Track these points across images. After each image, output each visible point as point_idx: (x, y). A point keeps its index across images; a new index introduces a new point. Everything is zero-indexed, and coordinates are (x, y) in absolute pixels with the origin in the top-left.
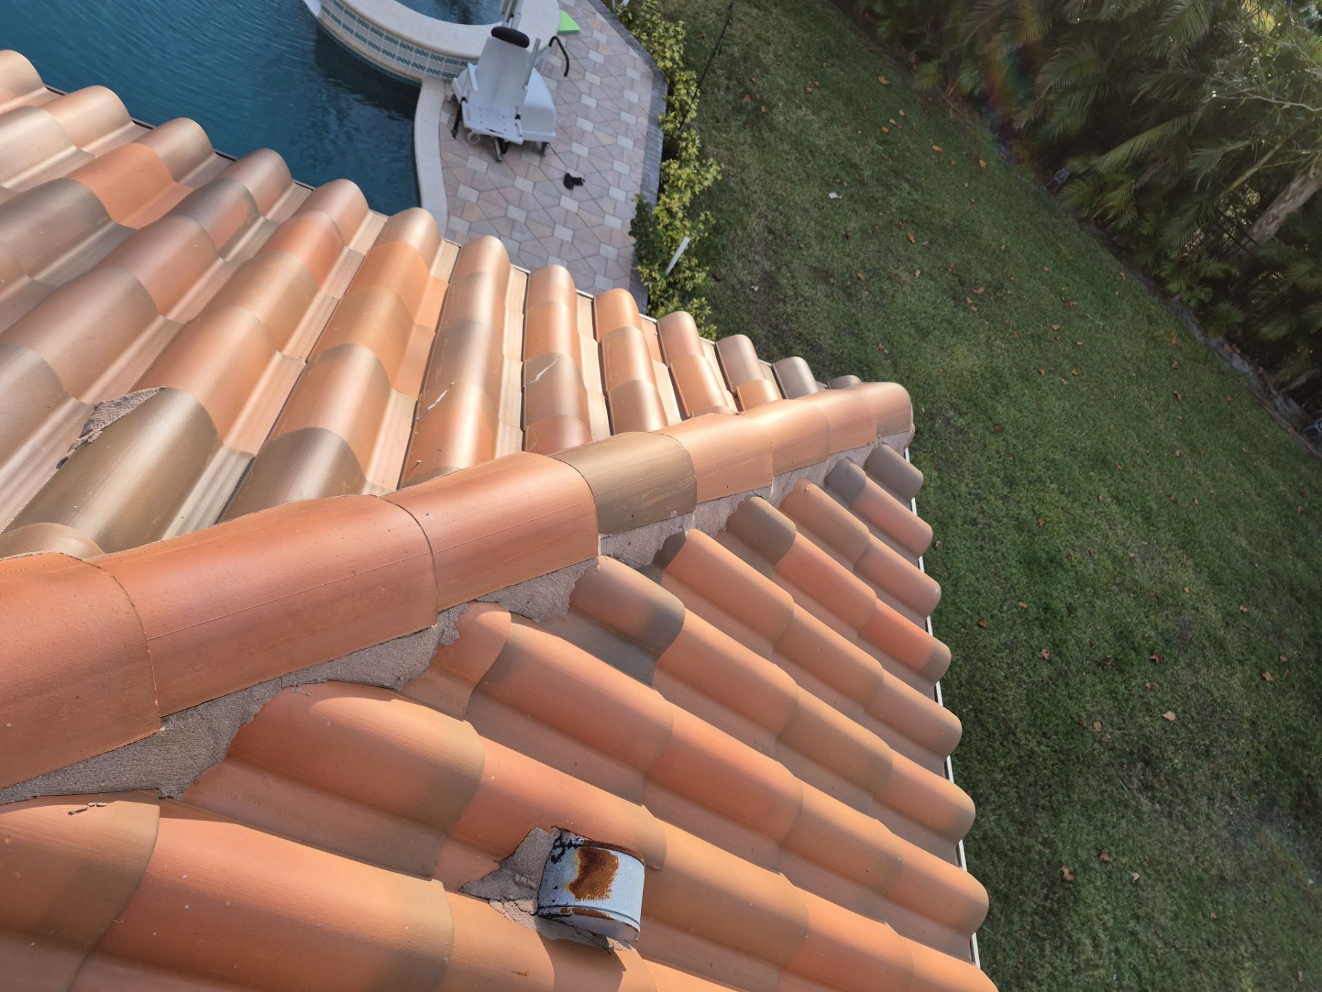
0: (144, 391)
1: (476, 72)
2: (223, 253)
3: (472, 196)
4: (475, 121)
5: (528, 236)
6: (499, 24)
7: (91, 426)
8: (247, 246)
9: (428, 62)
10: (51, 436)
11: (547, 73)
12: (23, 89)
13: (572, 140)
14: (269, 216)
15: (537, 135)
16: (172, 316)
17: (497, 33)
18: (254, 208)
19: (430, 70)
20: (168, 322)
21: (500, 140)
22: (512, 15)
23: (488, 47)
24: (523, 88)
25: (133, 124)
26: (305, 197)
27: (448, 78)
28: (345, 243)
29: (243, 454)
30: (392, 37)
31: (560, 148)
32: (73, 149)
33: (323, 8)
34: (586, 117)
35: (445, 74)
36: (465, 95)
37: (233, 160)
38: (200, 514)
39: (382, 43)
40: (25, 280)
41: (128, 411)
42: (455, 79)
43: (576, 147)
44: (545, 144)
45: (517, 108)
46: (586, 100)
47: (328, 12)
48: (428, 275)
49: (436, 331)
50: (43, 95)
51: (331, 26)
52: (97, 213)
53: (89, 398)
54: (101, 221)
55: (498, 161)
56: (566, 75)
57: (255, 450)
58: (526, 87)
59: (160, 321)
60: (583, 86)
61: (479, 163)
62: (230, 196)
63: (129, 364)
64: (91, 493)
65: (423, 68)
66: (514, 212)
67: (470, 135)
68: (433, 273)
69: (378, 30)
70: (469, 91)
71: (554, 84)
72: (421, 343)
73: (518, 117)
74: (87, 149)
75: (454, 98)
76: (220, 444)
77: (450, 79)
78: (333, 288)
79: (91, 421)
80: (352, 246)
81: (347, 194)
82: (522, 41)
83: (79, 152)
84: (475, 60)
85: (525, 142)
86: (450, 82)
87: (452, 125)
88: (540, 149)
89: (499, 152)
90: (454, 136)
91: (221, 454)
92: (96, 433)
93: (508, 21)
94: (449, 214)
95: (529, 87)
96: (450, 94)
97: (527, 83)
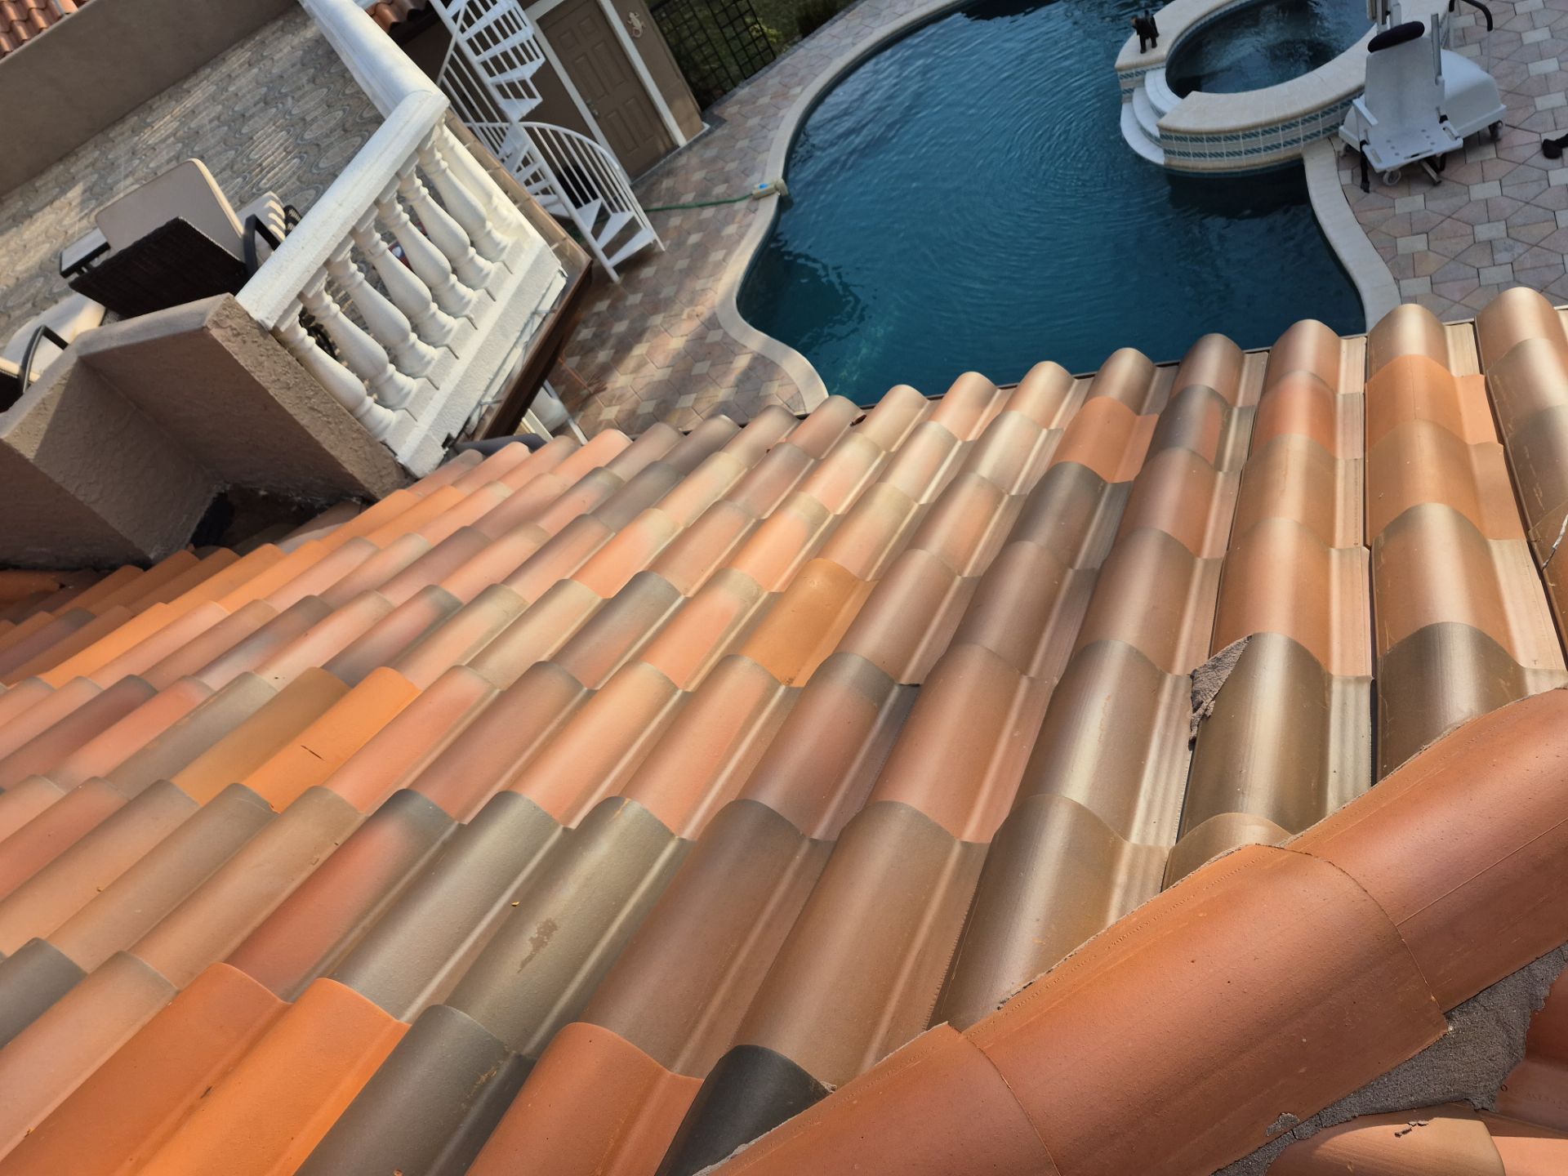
0: (1232, 645)
1: (1366, 106)
2: (1218, 466)
3: (1419, 243)
4: (1385, 159)
5: (1519, 249)
6: (1373, 33)
7: (1199, 698)
8: (1235, 446)
9: (1301, 131)
10: (1168, 719)
11: (1462, 40)
12: (985, 401)
13: (1533, 97)
14: (1240, 403)
15: (1478, 122)
16: (1206, 553)
17: (1374, 46)
18: (1224, 401)
19: (1306, 138)
20: (1207, 562)
21: (1430, 160)
22: (1387, 13)
23: (1371, 67)
24: (1437, 82)
25: (1076, 381)
26: (1264, 363)
27: (1332, 133)
28: (1335, 391)
29: (1359, 680)
30: (1249, 132)
31: (1518, 118)
32: (1045, 432)
33: (1166, 152)
34: (1541, 58)
35: (1326, 130)
36: (1362, 138)
37: (1177, 364)
38: (1349, 763)
39: (1242, 145)
40: (1070, 573)
41: (1228, 672)
42: (1341, 128)
43: (1542, 103)
44: (1494, 128)
45: (1438, 109)
46: (1531, 37)
47: (1173, 153)
48: (1452, 378)
49: (1501, 440)
50: (1000, 397)
51: (1181, 164)
52: (1092, 481)
53: (1180, 667)
54: (1100, 489)
55: (1435, 184)
56: (1490, 27)
57: (1367, 671)
58: (1440, 79)
59: (1199, 564)
60: (1518, 24)
61: (1413, 202)
62: (1197, 406)
63: (1195, 620)
64: (1244, 771)
65: (1297, 141)
66: (1484, 232)
67: (1386, 177)
68: (1454, 372)
69: (1231, 135)
70: (1366, 131)
71: (1474, 49)
72: (1491, 467)
73: (1443, 119)
74: (1053, 426)
75: (1349, 148)
76: (1330, 677)
77: (1334, 131)
78: (1349, 450)
79: (1194, 694)
80: (1342, 390)
81: (1311, 334)
82: (1415, 30)
83: (1050, 432)
84: (1359, 91)
85: (1464, 139)
86: (1336, 135)
87: (1359, 180)
88: (1491, 136)
89: (1433, 174)
90: (1367, 191)
91: (1336, 687)
92: (1209, 704)
93: (1384, 22)
94: (1397, 280)
95: (1446, 75)
96: (1341, 148)
97: (1440, 73)
